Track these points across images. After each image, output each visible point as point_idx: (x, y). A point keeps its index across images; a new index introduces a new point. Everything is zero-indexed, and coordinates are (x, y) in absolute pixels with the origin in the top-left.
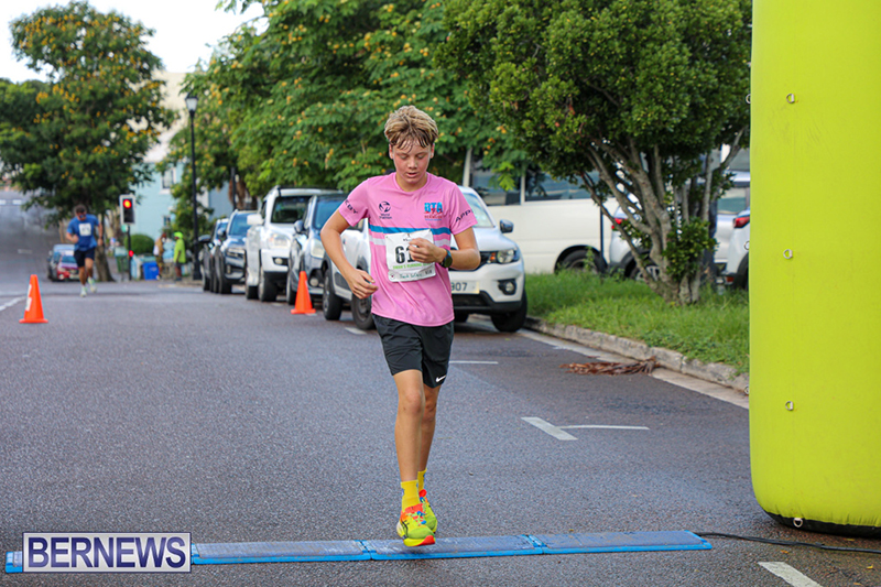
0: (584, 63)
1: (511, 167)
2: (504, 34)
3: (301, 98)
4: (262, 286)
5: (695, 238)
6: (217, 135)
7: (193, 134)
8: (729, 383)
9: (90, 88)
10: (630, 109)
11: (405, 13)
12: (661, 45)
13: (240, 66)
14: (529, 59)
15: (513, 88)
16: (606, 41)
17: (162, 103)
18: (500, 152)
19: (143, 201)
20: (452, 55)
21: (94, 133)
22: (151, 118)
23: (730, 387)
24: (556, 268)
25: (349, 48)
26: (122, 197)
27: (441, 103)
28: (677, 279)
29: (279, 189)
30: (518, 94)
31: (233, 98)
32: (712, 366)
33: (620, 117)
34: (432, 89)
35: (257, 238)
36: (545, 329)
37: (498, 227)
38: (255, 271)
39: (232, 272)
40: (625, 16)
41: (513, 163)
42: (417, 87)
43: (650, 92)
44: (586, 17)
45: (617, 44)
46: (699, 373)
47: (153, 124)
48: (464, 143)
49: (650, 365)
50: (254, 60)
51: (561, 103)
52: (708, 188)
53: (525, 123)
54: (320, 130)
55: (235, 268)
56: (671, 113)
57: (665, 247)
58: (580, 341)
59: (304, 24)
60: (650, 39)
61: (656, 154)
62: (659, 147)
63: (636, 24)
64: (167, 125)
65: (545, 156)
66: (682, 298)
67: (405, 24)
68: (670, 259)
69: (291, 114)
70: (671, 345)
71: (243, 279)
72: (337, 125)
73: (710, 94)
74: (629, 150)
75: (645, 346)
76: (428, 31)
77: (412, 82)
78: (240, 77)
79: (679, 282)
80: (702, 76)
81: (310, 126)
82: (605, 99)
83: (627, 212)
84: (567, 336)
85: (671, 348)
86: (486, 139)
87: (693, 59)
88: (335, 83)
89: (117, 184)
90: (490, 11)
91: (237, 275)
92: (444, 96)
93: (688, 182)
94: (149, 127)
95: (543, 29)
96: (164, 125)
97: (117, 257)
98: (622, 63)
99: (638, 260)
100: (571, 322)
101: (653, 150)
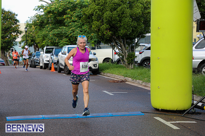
0: (111, 21)
1: (94, 42)
2: (95, 16)
3: (51, 28)
4: (43, 66)
5: (133, 56)
6: (32, 36)
7: (26, 36)
8: (141, 84)
9: (4, 26)
10: (120, 30)
11: (72, 11)
12: (126, 18)
13: (38, 22)
14: (100, 21)
15: (97, 26)
16: (115, 17)
18: (92, 39)
19: (15, 48)
20: (84, 20)
21: (5, 35)
22: (17, 32)
23: (141, 85)
24: (103, 62)
25: (61, 18)
26: (11, 48)
27: (80, 29)
28: (129, 64)
29: (47, 47)
30: (98, 27)
31: (37, 28)
32: (138, 81)
33: (118, 32)
34: (78, 26)
35: (42, 56)
36: (103, 74)
37: (93, 54)
38: (42, 63)
39: (36, 63)
40: (119, 12)
41: (94, 41)
42: (75, 26)
43: (124, 27)
44: (111, 12)
45: (117, 18)
46: (135, 82)
47: (17, 34)
49: (125, 81)
50: (41, 21)
51: (106, 29)
52: (135, 46)
53: (99, 33)
54: (55, 35)
55: (37, 62)
56: (128, 31)
57: (127, 58)
58: (110, 76)
59: (52, 13)
60: (124, 17)
61: (125, 39)
63: (121, 14)
64: (20, 34)
65: (103, 40)
66: (130, 68)
67: (72, 13)
68: (128, 60)
69: (49, 31)
71: (39, 65)
72: (59, 34)
73: (136, 28)
74: (120, 39)
75: (124, 77)
76: (77, 15)
77: (74, 25)
78: (38, 24)
79: (129, 65)
80: (134, 24)
81: (53, 34)
82: (115, 28)
83: (119, 51)
84: (107, 75)
85: (129, 77)
86: (89, 36)
87: (132, 21)
88: (58, 25)
89: (10, 46)
90: (92, 11)
91: (37, 64)
92: (80, 28)
93: (131, 45)
94: (16, 34)
95: (103, 15)
96: (19, 34)
97: (10, 61)
98: (119, 21)
99: (121, 60)
100: (108, 73)
101: (124, 39)
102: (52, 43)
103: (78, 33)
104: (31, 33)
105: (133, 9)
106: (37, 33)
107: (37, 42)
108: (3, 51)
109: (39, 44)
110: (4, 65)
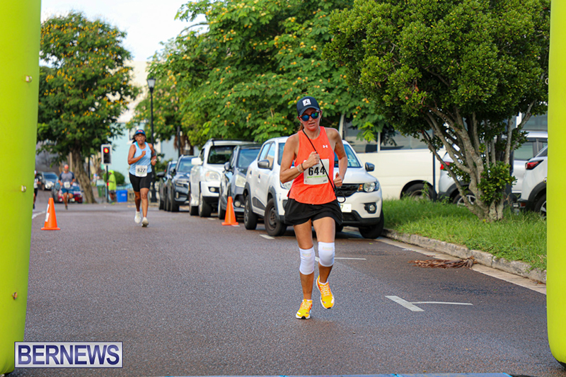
0: (426, 56)
1: (371, 125)
2: (371, 37)
3: (229, 80)
4: (201, 207)
6: (168, 104)
7: (152, 104)
8: (526, 275)
9: (83, 72)
10: (456, 88)
11: (302, 23)
12: (479, 44)
13: (188, 58)
14: (388, 54)
15: (377, 73)
16: (441, 41)
17: (130, 83)
18: (364, 116)
19: (116, 149)
20: (335, 50)
21: (85, 102)
22: (122, 93)
24: (402, 195)
25: (263, 45)
26: (103, 146)
27: (325, 83)
28: (488, 204)
29: (213, 141)
30: (380, 77)
31: (184, 80)
32: (514, 263)
33: (450, 93)
34: (319, 73)
35: (198, 173)
36: (396, 237)
37: (364, 167)
38: (196, 196)
39: (179, 197)
40: (454, 24)
41: (373, 123)
42: (309, 71)
43: (470, 76)
44: (427, 25)
45: (448, 43)
46: (505, 268)
47: (124, 97)
48: (340, 110)
49: (470, 262)
51: (409, 84)
52: (509, 142)
53: (385, 97)
54: (244, 100)
55: (181, 194)
56: (485, 91)
57: (479, 182)
58: (421, 245)
59: (235, 29)
60: (471, 40)
61: (474, 118)
62: (476, 113)
63: (461, 30)
64: (134, 97)
65: (397, 119)
66: (491, 217)
67: (301, 30)
68: (483, 190)
69: (223, 90)
70: (485, 248)
71: (188, 202)
72: (255, 98)
73: (512, 78)
74: (455, 116)
75: (466, 249)
76: (318, 33)
77: (306, 68)
78: (188, 65)
79: (489, 206)
80: (506, 66)
81: (237, 98)
82: (439, 81)
83: (453, 158)
84: (412, 242)
85: (484, 251)
86: (355, 107)
87: (500, 55)
88: (253, 69)
89: (99, 137)
90: (362, 21)
91: (182, 199)
92: (327, 78)
93: (495, 138)
94: (121, 99)
95: (398, 33)
96: (131, 97)
97: (98, 187)
98: (452, 56)
99: (460, 190)
100: (415, 232)
101: (471, 116)
102: (234, 128)
103: (319, 95)
104: (167, 95)
105: (504, 14)
106: (183, 96)
107: (187, 126)
108: (77, 155)
109: (190, 132)
110: (78, 200)
